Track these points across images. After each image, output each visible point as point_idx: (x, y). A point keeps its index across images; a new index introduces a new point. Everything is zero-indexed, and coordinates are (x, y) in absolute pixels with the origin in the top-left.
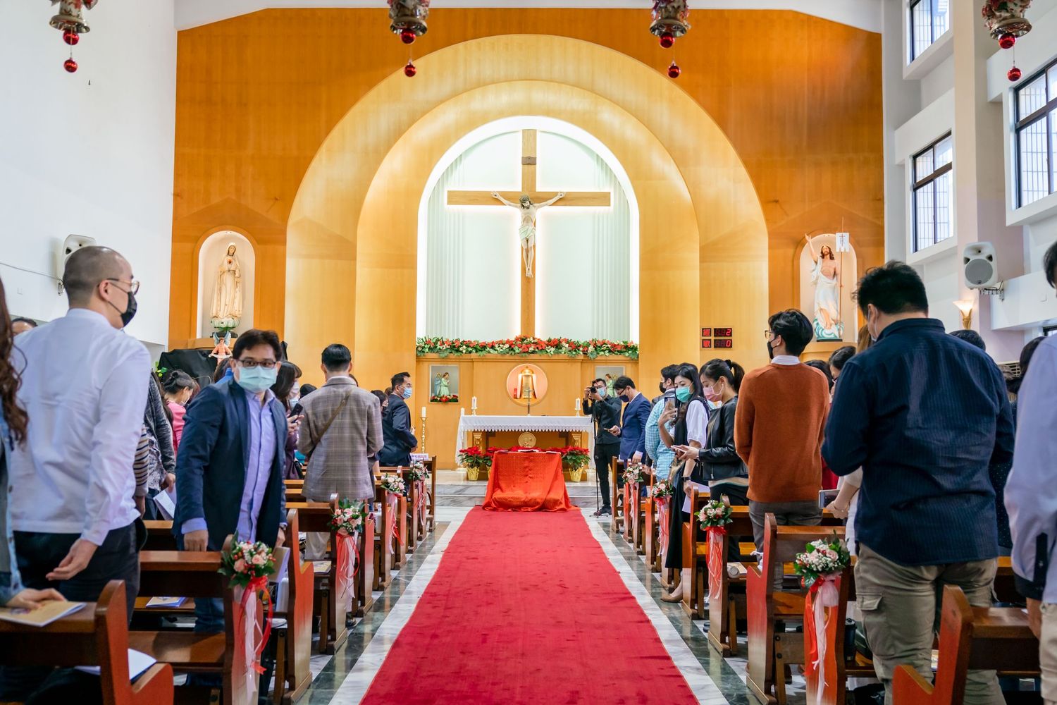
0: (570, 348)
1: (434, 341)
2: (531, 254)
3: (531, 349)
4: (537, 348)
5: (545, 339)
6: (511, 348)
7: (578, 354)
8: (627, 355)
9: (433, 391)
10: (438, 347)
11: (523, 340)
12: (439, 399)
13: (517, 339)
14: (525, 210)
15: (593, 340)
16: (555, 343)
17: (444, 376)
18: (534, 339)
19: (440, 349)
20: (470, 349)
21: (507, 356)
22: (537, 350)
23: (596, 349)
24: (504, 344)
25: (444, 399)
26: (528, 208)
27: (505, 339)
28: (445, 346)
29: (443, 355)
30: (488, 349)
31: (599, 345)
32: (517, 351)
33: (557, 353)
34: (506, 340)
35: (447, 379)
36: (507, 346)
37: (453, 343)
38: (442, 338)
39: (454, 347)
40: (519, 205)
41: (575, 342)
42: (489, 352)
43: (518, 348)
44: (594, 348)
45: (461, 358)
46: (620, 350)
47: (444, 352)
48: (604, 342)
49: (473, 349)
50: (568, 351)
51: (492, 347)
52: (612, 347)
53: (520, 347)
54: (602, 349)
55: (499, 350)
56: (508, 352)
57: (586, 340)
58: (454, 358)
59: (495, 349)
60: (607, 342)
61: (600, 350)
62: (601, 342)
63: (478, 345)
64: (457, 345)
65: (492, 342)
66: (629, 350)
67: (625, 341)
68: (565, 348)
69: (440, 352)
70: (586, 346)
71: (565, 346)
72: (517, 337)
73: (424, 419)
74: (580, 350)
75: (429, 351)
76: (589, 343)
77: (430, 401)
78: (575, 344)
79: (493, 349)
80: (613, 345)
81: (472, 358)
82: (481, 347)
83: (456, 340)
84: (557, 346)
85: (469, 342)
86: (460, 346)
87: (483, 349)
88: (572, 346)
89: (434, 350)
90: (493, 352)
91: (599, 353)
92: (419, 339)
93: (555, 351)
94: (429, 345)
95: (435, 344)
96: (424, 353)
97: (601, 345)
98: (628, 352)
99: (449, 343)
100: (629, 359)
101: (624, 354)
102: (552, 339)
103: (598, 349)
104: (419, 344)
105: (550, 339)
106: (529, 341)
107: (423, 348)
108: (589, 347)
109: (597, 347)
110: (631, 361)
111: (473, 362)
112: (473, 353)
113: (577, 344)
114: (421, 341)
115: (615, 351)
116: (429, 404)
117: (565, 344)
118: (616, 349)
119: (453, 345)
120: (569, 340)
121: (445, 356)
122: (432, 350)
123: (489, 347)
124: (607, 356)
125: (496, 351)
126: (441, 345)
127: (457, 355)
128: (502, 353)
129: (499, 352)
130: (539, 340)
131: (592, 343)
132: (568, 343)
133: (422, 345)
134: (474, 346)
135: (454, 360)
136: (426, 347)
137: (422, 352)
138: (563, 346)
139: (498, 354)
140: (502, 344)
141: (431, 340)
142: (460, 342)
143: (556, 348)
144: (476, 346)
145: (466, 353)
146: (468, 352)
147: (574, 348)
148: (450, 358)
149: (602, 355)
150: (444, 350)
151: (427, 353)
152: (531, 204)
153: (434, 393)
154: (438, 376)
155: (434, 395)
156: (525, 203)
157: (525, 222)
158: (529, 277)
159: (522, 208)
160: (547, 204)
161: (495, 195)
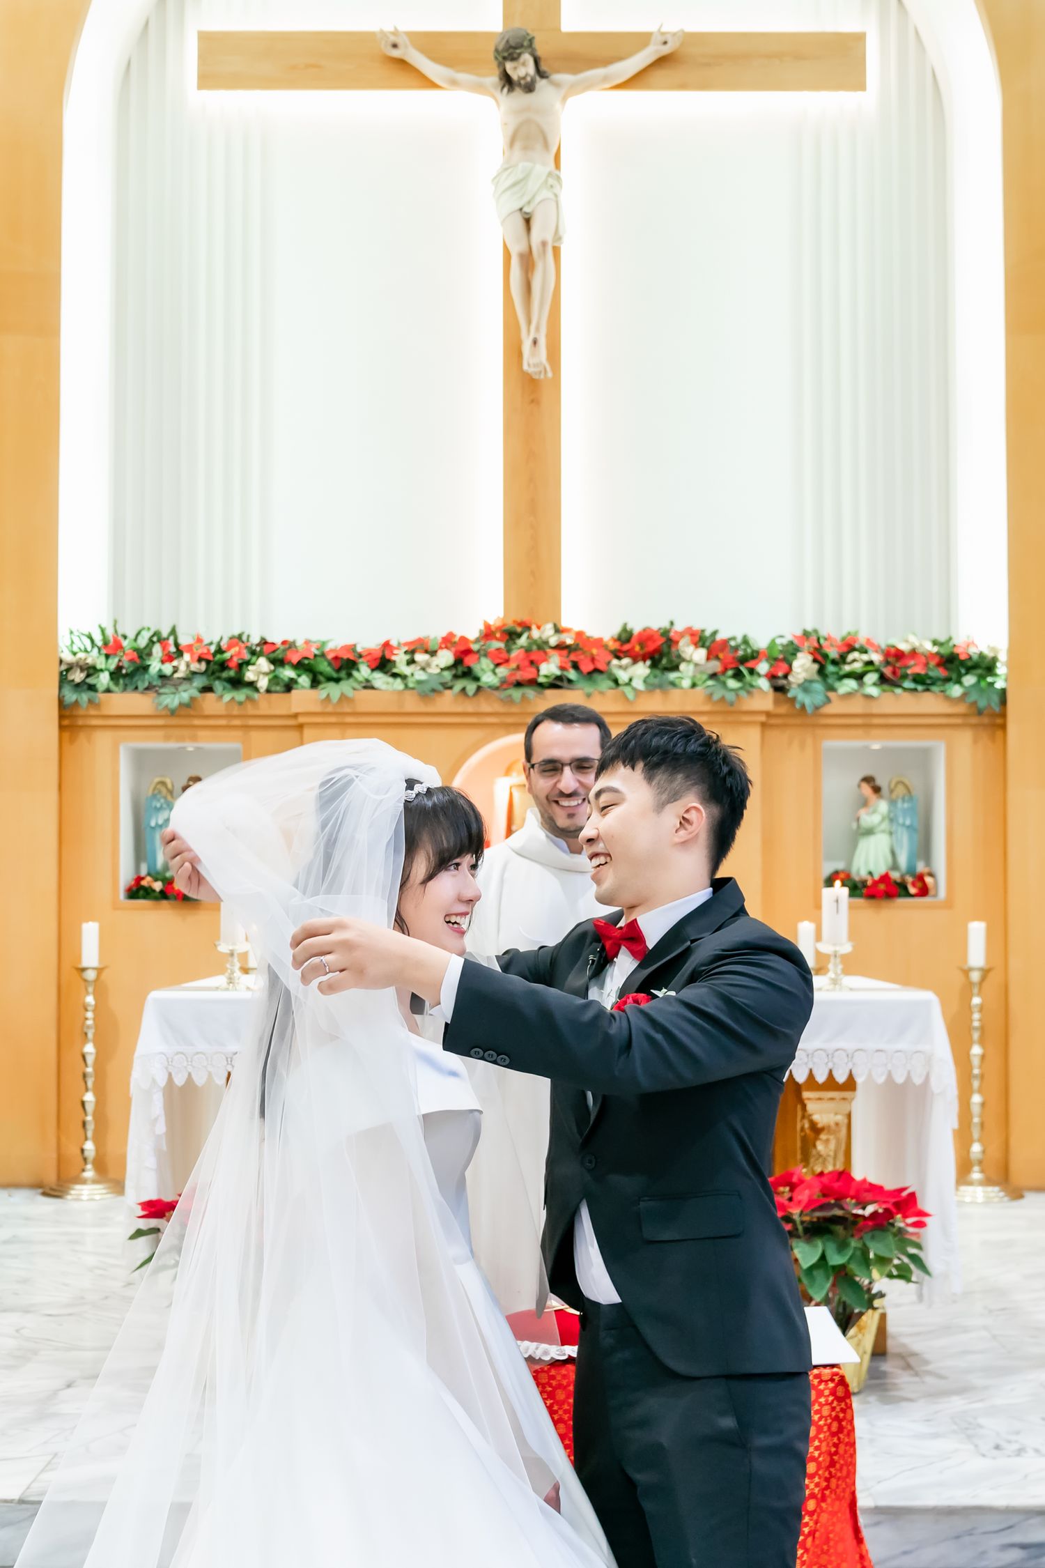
0: (715, 666)
1: (142, 642)
2: (544, 267)
3: (549, 668)
4: (576, 666)
5: (604, 630)
6: (462, 668)
7: (750, 689)
8: (956, 691)
9: (141, 851)
10: (155, 665)
11: (511, 635)
12: (158, 886)
13: (488, 634)
14: (519, 97)
15: (806, 635)
16: (651, 647)
18: (558, 630)
19: (162, 676)
20: (288, 673)
21: (447, 701)
22: (572, 674)
23: (821, 671)
24: (433, 653)
26: (529, 88)
27: (435, 633)
28: (184, 664)
29: (172, 699)
30: (364, 671)
31: (833, 653)
32: (488, 678)
33: (660, 686)
34: (444, 634)
36: (446, 657)
37: (220, 651)
38: (173, 632)
39: (223, 666)
40: (494, 79)
41: (734, 638)
42: (369, 684)
43: (492, 666)
44: (816, 666)
45: (250, 710)
46: (923, 672)
47: (181, 688)
48: (855, 642)
49: (299, 672)
50: (705, 677)
51: (383, 664)
52: (891, 659)
53: (500, 661)
54: (847, 668)
55: (412, 675)
56: (450, 684)
57: (781, 634)
58: (224, 713)
59: (395, 671)
60: (868, 641)
61: (842, 673)
62: (843, 639)
63: (323, 655)
64: (235, 659)
65: (383, 641)
66: (963, 671)
67: (942, 639)
68: (691, 667)
69: (163, 686)
70: (781, 656)
71: (691, 656)
72: (488, 626)
73: (91, 975)
74: (759, 675)
75: (117, 684)
76: (791, 643)
77: (122, 894)
78: (736, 649)
79: (386, 673)
80: (893, 650)
81: (294, 710)
82: (333, 662)
83: (231, 638)
84: (657, 656)
85: (287, 646)
86: (248, 663)
87: (343, 674)
88: (721, 656)
89: (136, 678)
90: (388, 683)
91: (837, 685)
92: (71, 632)
93: (652, 677)
94: (116, 660)
95: (143, 654)
96: (91, 694)
97: (844, 653)
98: (959, 682)
99: (200, 651)
100: (961, 709)
101: (942, 688)
102: (637, 628)
103: (831, 668)
104: (75, 654)
105: (629, 627)
106: (540, 638)
107: (91, 671)
108: (793, 659)
109: (826, 662)
110: (974, 720)
111: (300, 727)
112: (303, 687)
113: (743, 647)
114: (83, 643)
115: (905, 677)
116: (116, 906)
117: (692, 648)
118: (907, 667)
119: (218, 657)
120: (707, 633)
121: (181, 705)
122: (127, 681)
123: (369, 666)
124: (869, 697)
125: (399, 680)
126: (169, 658)
127: (233, 699)
128: (427, 687)
129: (411, 685)
130: (580, 634)
131: (804, 644)
132: (703, 646)
133: (85, 659)
134: (306, 662)
135: (223, 722)
136: (103, 667)
137: (85, 687)
138: (683, 655)
139: (408, 692)
140: (426, 652)
141: (125, 637)
142: (249, 644)
143: (654, 665)
144: (312, 662)
145: (273, 688)
146: (277, 684)
147: (732, 663)
148: (207, 713)
149: (849, 695)
150: (178, 678)
151: (108, 691)
152: (541, 74)
153: (145, 859)
154: (160, 792)
155: (143, 871)
156: (515, 68)
157: (518, 145)
158: (536, 377)
159: (506, 90)
160: (605, 79)
161: (395, 46)
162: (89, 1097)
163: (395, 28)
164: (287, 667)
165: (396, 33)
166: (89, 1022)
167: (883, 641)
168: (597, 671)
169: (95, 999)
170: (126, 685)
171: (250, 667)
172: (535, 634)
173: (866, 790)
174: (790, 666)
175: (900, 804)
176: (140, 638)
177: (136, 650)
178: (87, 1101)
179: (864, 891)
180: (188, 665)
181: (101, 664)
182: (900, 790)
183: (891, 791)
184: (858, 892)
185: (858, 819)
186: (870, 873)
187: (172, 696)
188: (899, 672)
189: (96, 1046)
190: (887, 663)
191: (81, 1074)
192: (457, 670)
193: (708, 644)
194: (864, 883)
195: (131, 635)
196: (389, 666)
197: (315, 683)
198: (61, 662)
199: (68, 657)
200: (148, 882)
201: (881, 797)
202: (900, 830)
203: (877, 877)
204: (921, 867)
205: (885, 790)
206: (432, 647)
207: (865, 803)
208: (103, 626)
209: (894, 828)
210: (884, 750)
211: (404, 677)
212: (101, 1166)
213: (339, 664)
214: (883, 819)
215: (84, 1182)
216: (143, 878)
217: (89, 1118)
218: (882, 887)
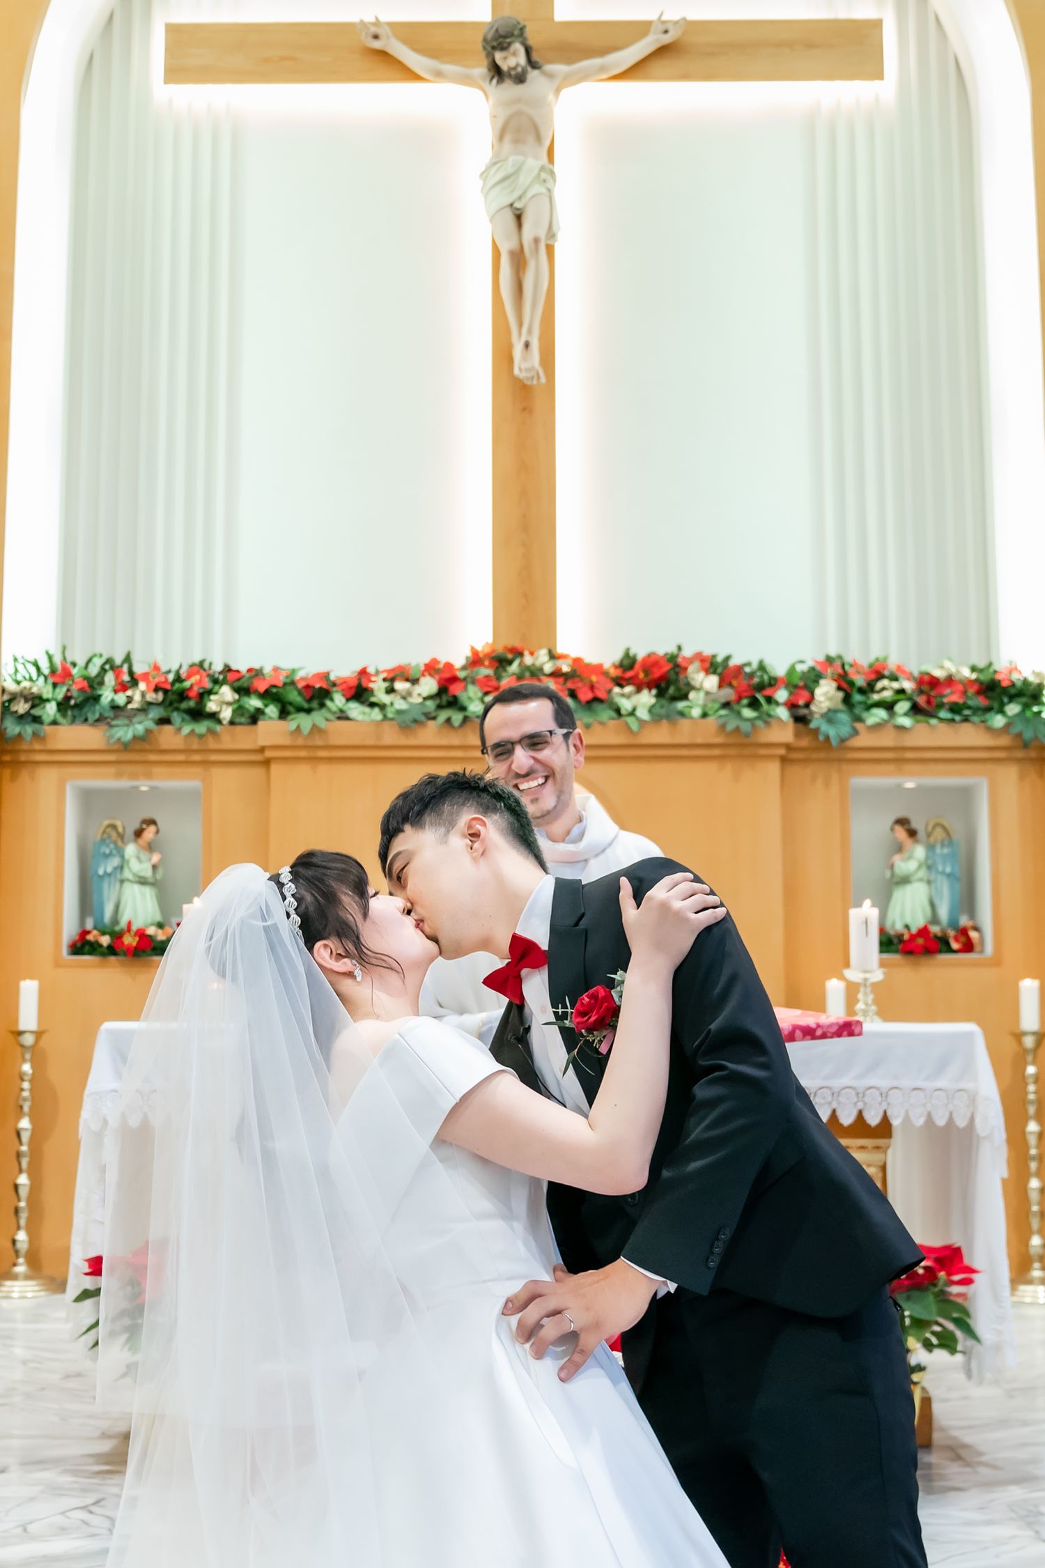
0: (729, 693)
1: (94, 670)
2: (536, 265)
5: (608, 657)
6: (447, 697)
7: (767, 719)
8: (998, 721)
9: (87, 902)
10: (107, 695)
11: (501, 662)
12: (105, 940)
13: (475, 660)
14: (509, 89)
15: (829, 660)
16: (657, 673)
17: (138, 833)
18: (553, 656)
19: (115, 707)
20: (254, 703)
21: (430, 733)
23: (847, 700)
24: (415, 681)
25: (130, 940)
26: (520, 79)
27: (417, 659)
28: (139, 694)
29: (125, 732)
30: (338, 700)
31: (860, 681)
33: (668, 717)
34: (427, 660)
35: (150, 848)
36: (429, 686)
37: (178, 679)
38: (128, 659)
39: (183, 695)
40: (481, 70)
41: (749, 664)
42: (343, 715)
43: (480, 694)
44: (841, 695)
45: (212, 744)
46: (961, 701)
47: (135, 720)
48: (884, 668)
49: (266, 702)
50: (717, 706)
51: (359, 692)
52: (925, 688)
53: (488, 689)
54: (876, 697)
55: (392, 704)
56: (433, 715)
57: (802, 658)
58: (181, 747)
59: (373, 699)
60: (899, 668)
61: (870, 702)
62: (871, 666)
63: (293, 683)
64: (196, 688)
65: (358, 668)
66: (1006, 700)
67: (981, 664)
68: (702, 695)
69: (116, 717)
70: (801, 684)
71: (702, 683)
72: (475, 653)
73: (28, 1040)
74: (777, 704)
75: (64, 716)
76: (813, 669)
77: (65, 950)
78: (752, 675)
79: (362, 703)
80: (926, 678)
81: (262, 742)
82: (303, 691)
83: (192, 666)
84: (663, 685)
85: (253, 673)
86: (210, 692)
87: (315, 704)
88: (735, 683)
89: (85, 710)
90: (364, 713)
91: (865, 715)
92: (16, 660)
93: (658, 706)
94: (64, 689)
95: (95, 683)
96: (37, 726)
97: (872, 681)
98: (1001, 711)
99: (157, 680)
100: (1004, 741)
101: (982, 718)
102: (640, 653)
103: (857, 697)
104: (18, 683)
105: (632, 653)
106: (533, 665)
107: (37, 701)
108: (816, 687)
109: (852, 691)
110: (1020, 754)
111: (267, 763)
112: (271, 718)
113: (759, 674)
114: (28, 671)
115: (941, 706)
116: (58, 964)
117: (702, 675)
118: (944, 696)
119: (177, 686)
120: (720, 659)
121: (135, 738)
122: (76, 712)
123: (344, 695)
124: (901, 728)
125: (376, 710)
126: (122, 687)
127: (192, 731)
128: (407, 718)
129: (390, 715)
130: (577, 661)
131: (827, 671)
132: (714, 673)
133: (31, 688)
134: (274, 690)
135: (181, 757)
136: (50, 696)
137: (30, 719)
138: (693, 683)
139: (386, 724)
140: (407, 680)
141: (74, 665)
142: (211, 672)
143: (660, 695)
144: (280, 690)
145: (237, 720)
146: (242, 715)
147: (746, 691)
148: (164, 746)
149: (878, 727)
150: (132, 709)
151: (54, 723)
152: (533, 64)
153: (91, 914)
154: (109, 836)
155: (89, 925)
156: (505, 58)
157: (507, 138)
158: (529, 383)
159: (495, 81)
160: (602, 69)
161: (376, 37)
162: (23, 1180)
163: (377, 18)
164: (253, 696)
165: (377, 23)
166: (26, 1094)
167: (915, 668)
168: (597, 700)
169: (33, 1067)
170: (74, 717)
171: (212, 697)
172: (528, 660)
173: (901, 833)
174: (812, 694)
175: (938, 850)
176: (91, 666)
177: (86, 678)
178: (21, 1185)
179: (900, 947)
180: (143, 695)
181: (48, 692)
182: (938, 833)
183: (929, 835)
184: (893, 948)
185: (892, 867)
186: (907, 927)
187: (125, 728)
188: (935, 701)
189: (32, 1121)
190: (921, 692)
191: (14, 1155)
192: (441, 698)
193: (719, 670)
194: (900, 937)
195: (81, 662)
196: (365, 696)
197: (284, 714)
198: (4, 691)
199: (11, 686)
200: (95, 936)
201: (917, 841)
202: (939, 878)
203: (914, 930)
204: (964, 921)
205: (921, 834)
206: (413, 674)
207: (899, 849)
208: (51, 652)
209: (933, 877)
210: (919, 790)
211: (382, 707)
212: (34, 1261)
213: (310, 693)
214: (919, 867)
215: (15, 1277)
216: (88, 932)
217: (22, 1204)
218: (920, 941)
